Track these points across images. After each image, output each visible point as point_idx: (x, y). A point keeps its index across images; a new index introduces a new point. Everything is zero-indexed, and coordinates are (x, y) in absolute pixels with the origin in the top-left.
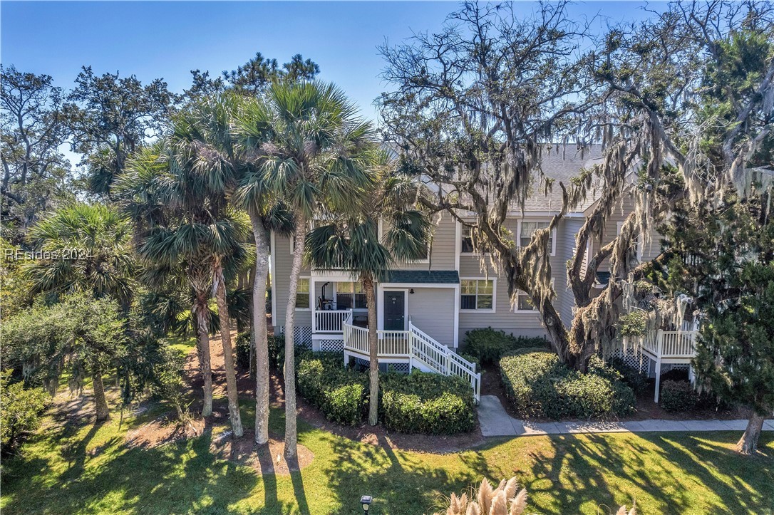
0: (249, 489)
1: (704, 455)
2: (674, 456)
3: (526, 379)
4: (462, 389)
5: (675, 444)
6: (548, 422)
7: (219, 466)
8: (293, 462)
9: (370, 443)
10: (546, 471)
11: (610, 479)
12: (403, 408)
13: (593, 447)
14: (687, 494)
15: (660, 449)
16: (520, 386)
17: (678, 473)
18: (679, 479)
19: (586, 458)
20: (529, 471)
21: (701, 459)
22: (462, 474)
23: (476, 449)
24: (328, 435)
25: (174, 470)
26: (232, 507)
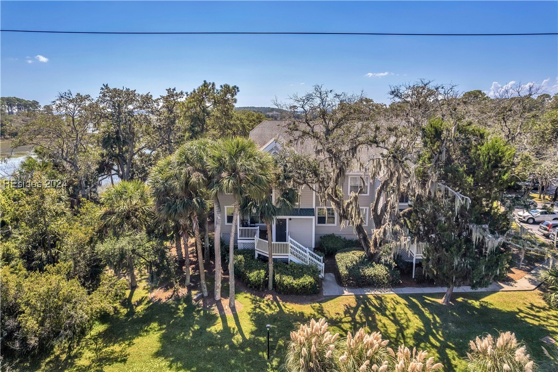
0: (215, 322)
1: (425, 305)
2: (412, 306)
3: (346, 267)
4: (313, 272)
5: (414, 300)
6: (356, 288)
7: (199, 311)
8: (233, 309)
9: (269, 299)
10: (350, 313)
11: (379, 317)
12: (285, 282)
13: (375, 302)
14: (410, 323)
15: (407, 303)
16: (343, 271)
17: (410, 313)
18: (409, 317)
19: (370, 307)
20: (343, 314)
21: (423, 307)
22: (311, 314)
23: (319, 302)
24: (248, 295)
25: (178, 313)
26: (208, 330)
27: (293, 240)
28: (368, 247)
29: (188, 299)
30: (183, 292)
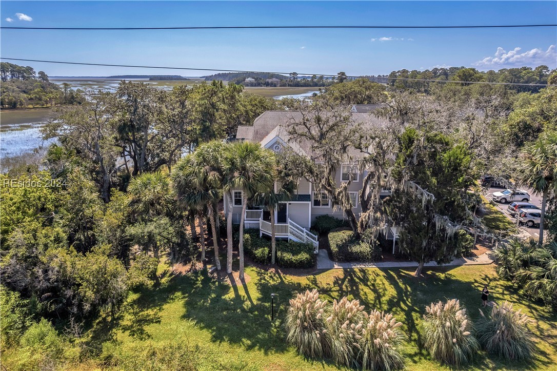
0: (228, 291)
1: (400, 277)
2: (390, 279)
3: (337, 244)
4: (308, 248)
5: (392, 273)
6: (345, 263)
7: (214, 283)
8: (243, 280)
9: (272, 272)
10: (338, 283)
11: (361, 286)
12: (285, 258)
13: (359, 274)
14: (386, 292)
15: (385, 275)
16: (334, 248)
17: (387, 283)
18: (386, 287)
19: (355, 278)
20: (332, 284)
21: (399, 279)
22: (307, 285)
23: (313, 275)
24: (254, 268)
25: (197, 284)
26: (223, 297)
27: (292, 222)
28: (356, 228)
29: (204, 272)
30: (199, 266)
